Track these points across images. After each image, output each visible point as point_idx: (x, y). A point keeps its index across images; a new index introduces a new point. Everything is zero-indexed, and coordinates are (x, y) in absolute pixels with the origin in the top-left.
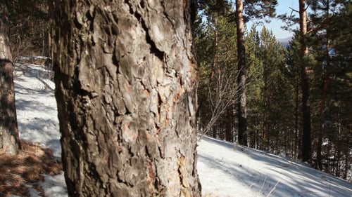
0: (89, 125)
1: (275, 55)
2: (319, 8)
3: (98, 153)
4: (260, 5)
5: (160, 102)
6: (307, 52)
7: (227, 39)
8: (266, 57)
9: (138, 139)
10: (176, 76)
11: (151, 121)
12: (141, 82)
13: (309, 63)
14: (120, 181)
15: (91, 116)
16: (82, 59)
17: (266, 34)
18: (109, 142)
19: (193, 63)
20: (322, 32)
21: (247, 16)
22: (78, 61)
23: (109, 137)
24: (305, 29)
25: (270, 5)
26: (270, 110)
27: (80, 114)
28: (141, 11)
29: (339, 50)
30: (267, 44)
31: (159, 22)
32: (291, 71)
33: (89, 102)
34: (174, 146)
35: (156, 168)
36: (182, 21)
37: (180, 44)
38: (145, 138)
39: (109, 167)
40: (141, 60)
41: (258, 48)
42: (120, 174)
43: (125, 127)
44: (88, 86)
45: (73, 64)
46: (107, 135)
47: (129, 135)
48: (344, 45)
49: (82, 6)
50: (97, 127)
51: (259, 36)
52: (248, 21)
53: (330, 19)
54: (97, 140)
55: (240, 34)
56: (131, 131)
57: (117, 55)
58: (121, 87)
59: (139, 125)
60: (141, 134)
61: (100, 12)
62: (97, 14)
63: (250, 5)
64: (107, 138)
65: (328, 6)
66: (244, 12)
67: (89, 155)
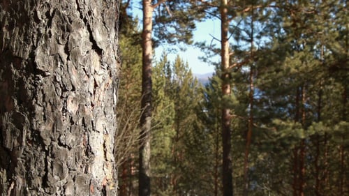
0: (39, 98)
1: (190, 94)
2: (243, 39)
3: (43, 121)
4: (175, 27)
5: (96, 85)
6: (228, 91)
7: (128, 67)
8: (178, 96)
9: (78, 112)
10: (108, 69)
11: (89, 99)
12: (84, 69)
13: (230, 103)
14: (60, 144)
15: (42, 91)
16: (39, 47)
17: (179, 66)
18: (56, 111)
19: (119, 62)
20: (246, 69)
21: (157, 39)
22: (34, 48)
23: (56, 108)
24: (227, 62)
25: (187, 28)
26: (182, 169)
27: (31, 89)
28: (88, 18)
29: (263, 90)
30: (180, 79)
31: (99, 28)
32: (210, 115)
33: (42, 79)
34: (102, 123)
35: (88, 137)
36: (113, 30)
37: (111, 47)
38: (83, 111)
39: (53, 131)
40: (85, 53)
41: (169, 84)
42: (61, 138)
43: (69, 101)
44: (43, 67)
45: (29, 49)
46: (54, 106)
47: (72, 108)
48: (269, 86)
49: (43, 6)
50: (46, 99)
51: (171, 67)
52: (158, 46)
53: (255, 53)
54: (44, 110)
55: (146, 61)
56: (73, 105)
57: (69, 46)
58: (69, 71)
59: (80, 100)
60: (81, 108)
61: (59, 14)
62: (56, 15)
63: (161, 25)
64: (54, 108)
65: (252, 38)
66: (153, 33)
67: (35, 123)
